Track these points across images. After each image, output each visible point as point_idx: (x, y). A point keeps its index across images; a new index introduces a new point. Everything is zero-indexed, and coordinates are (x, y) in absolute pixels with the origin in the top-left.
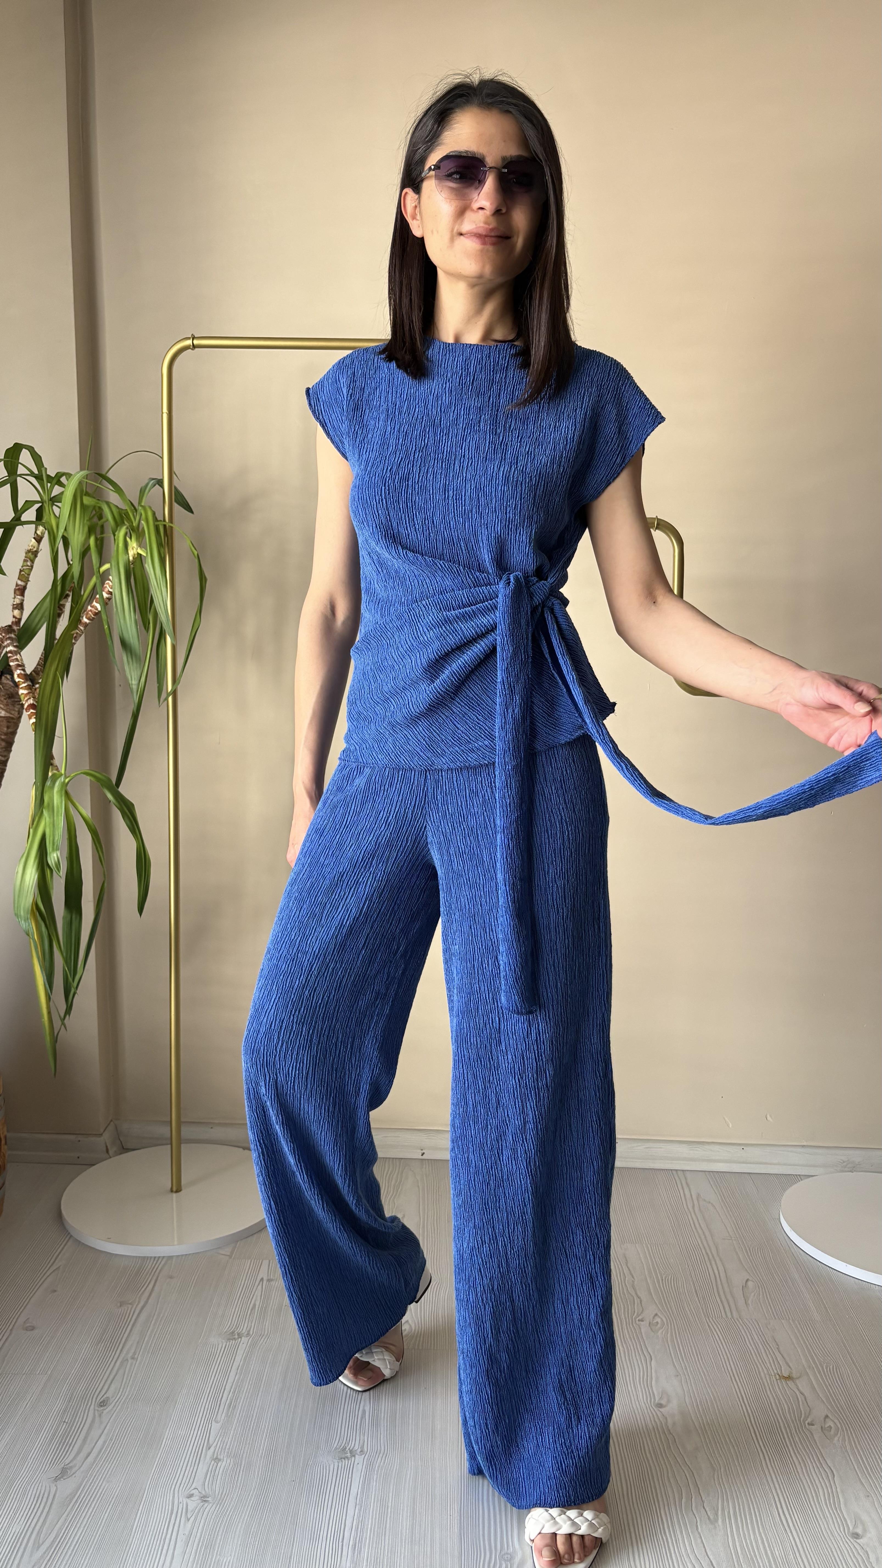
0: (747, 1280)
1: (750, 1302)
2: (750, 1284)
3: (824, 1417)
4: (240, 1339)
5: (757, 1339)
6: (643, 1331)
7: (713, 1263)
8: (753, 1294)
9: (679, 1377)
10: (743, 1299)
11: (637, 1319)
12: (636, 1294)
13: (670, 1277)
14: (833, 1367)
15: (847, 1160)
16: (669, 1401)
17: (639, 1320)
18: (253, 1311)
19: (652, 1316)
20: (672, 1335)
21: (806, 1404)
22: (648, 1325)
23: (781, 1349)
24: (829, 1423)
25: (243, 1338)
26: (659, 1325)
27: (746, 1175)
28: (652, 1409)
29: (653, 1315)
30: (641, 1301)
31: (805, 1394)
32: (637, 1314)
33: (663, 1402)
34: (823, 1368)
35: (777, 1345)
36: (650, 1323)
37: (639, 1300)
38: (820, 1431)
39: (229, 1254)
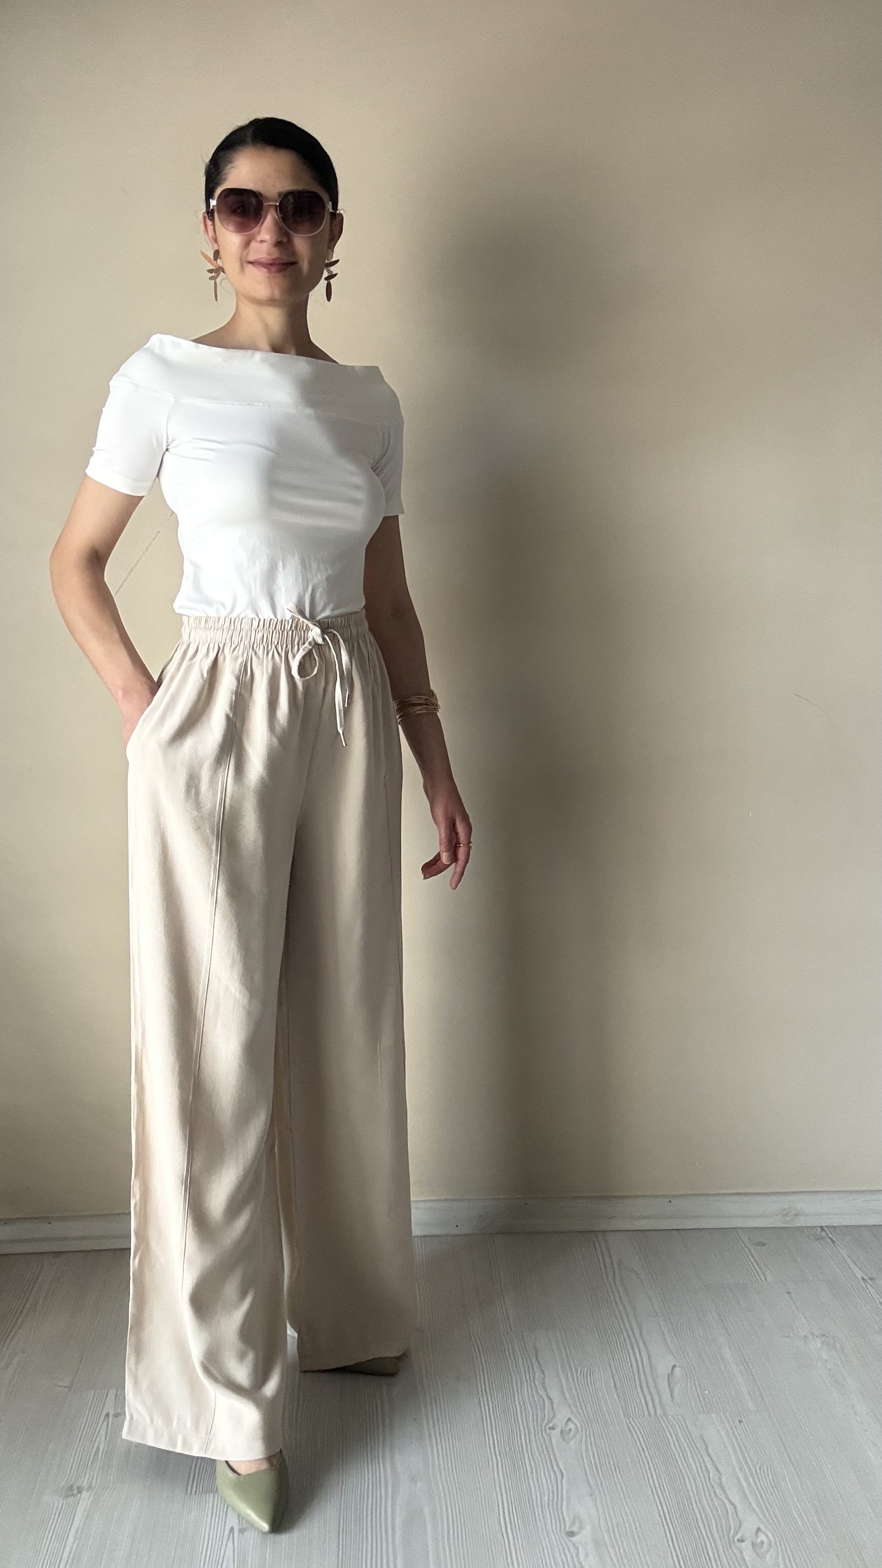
0: (674, 1366)
1: (675, 1392)
2: (677, 1370)
3: (755, 1530)
4: (79, 1495)
5: (683, 1441)
6: (553, 1442)
7: (635, 1346)
8: (679, 1385)
9: (594, 1496)
10: (668, 1391)
11: (548, 1426)
12: (547, 1395)
13: (585, 1370)
14: (767, 1468)
15: (787, 1206)
16: (581, 1528)
17: (550, 1428)
18: (96, 1457)
19: (564, 1423)
20: (586, 1445)
21: (736, 1518)
22: (559, 1433)
23: (710, 1450)
24: (762, 1537)
25: (84, 1493)
26: (572, 1433)
27: (675, 1232)
28: (561, 1539)
29: (565, 1420)
30: (552, 1403)
31: (736, 1504)
32: (549, 1418)
33: (575, 1529)
34: (756, 1469)
35: (706, 1446)
36: (562, 1431)
37: (549, 1401)
38: (751, 1547)
39: (67, 1384)
